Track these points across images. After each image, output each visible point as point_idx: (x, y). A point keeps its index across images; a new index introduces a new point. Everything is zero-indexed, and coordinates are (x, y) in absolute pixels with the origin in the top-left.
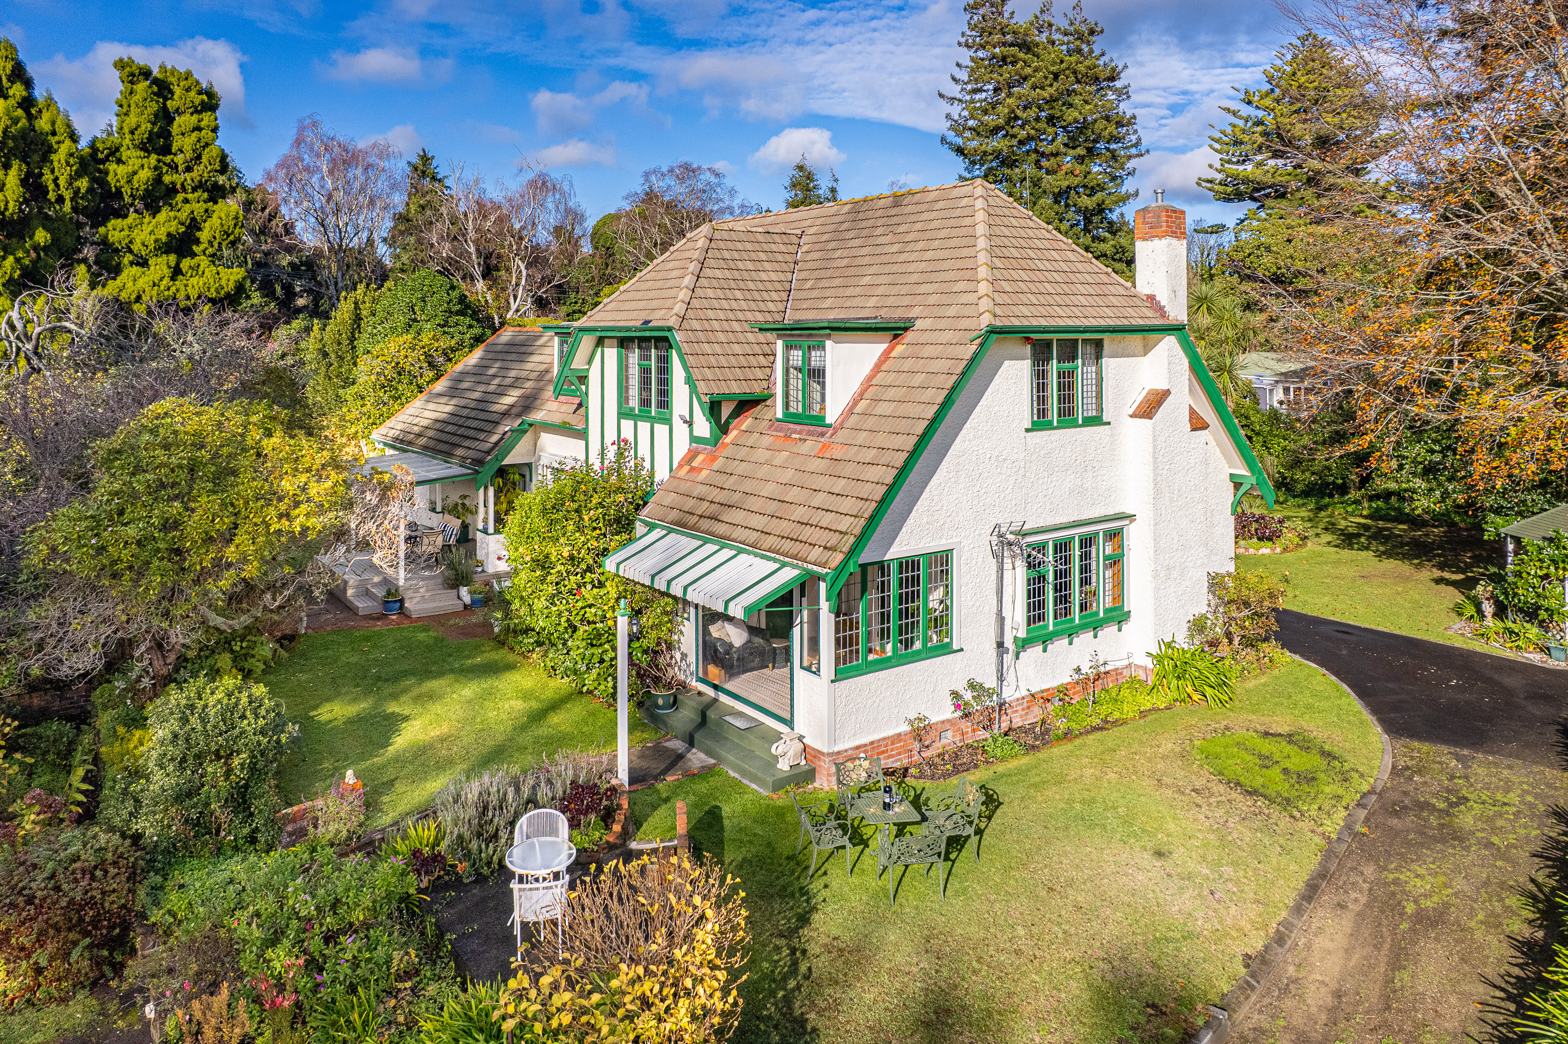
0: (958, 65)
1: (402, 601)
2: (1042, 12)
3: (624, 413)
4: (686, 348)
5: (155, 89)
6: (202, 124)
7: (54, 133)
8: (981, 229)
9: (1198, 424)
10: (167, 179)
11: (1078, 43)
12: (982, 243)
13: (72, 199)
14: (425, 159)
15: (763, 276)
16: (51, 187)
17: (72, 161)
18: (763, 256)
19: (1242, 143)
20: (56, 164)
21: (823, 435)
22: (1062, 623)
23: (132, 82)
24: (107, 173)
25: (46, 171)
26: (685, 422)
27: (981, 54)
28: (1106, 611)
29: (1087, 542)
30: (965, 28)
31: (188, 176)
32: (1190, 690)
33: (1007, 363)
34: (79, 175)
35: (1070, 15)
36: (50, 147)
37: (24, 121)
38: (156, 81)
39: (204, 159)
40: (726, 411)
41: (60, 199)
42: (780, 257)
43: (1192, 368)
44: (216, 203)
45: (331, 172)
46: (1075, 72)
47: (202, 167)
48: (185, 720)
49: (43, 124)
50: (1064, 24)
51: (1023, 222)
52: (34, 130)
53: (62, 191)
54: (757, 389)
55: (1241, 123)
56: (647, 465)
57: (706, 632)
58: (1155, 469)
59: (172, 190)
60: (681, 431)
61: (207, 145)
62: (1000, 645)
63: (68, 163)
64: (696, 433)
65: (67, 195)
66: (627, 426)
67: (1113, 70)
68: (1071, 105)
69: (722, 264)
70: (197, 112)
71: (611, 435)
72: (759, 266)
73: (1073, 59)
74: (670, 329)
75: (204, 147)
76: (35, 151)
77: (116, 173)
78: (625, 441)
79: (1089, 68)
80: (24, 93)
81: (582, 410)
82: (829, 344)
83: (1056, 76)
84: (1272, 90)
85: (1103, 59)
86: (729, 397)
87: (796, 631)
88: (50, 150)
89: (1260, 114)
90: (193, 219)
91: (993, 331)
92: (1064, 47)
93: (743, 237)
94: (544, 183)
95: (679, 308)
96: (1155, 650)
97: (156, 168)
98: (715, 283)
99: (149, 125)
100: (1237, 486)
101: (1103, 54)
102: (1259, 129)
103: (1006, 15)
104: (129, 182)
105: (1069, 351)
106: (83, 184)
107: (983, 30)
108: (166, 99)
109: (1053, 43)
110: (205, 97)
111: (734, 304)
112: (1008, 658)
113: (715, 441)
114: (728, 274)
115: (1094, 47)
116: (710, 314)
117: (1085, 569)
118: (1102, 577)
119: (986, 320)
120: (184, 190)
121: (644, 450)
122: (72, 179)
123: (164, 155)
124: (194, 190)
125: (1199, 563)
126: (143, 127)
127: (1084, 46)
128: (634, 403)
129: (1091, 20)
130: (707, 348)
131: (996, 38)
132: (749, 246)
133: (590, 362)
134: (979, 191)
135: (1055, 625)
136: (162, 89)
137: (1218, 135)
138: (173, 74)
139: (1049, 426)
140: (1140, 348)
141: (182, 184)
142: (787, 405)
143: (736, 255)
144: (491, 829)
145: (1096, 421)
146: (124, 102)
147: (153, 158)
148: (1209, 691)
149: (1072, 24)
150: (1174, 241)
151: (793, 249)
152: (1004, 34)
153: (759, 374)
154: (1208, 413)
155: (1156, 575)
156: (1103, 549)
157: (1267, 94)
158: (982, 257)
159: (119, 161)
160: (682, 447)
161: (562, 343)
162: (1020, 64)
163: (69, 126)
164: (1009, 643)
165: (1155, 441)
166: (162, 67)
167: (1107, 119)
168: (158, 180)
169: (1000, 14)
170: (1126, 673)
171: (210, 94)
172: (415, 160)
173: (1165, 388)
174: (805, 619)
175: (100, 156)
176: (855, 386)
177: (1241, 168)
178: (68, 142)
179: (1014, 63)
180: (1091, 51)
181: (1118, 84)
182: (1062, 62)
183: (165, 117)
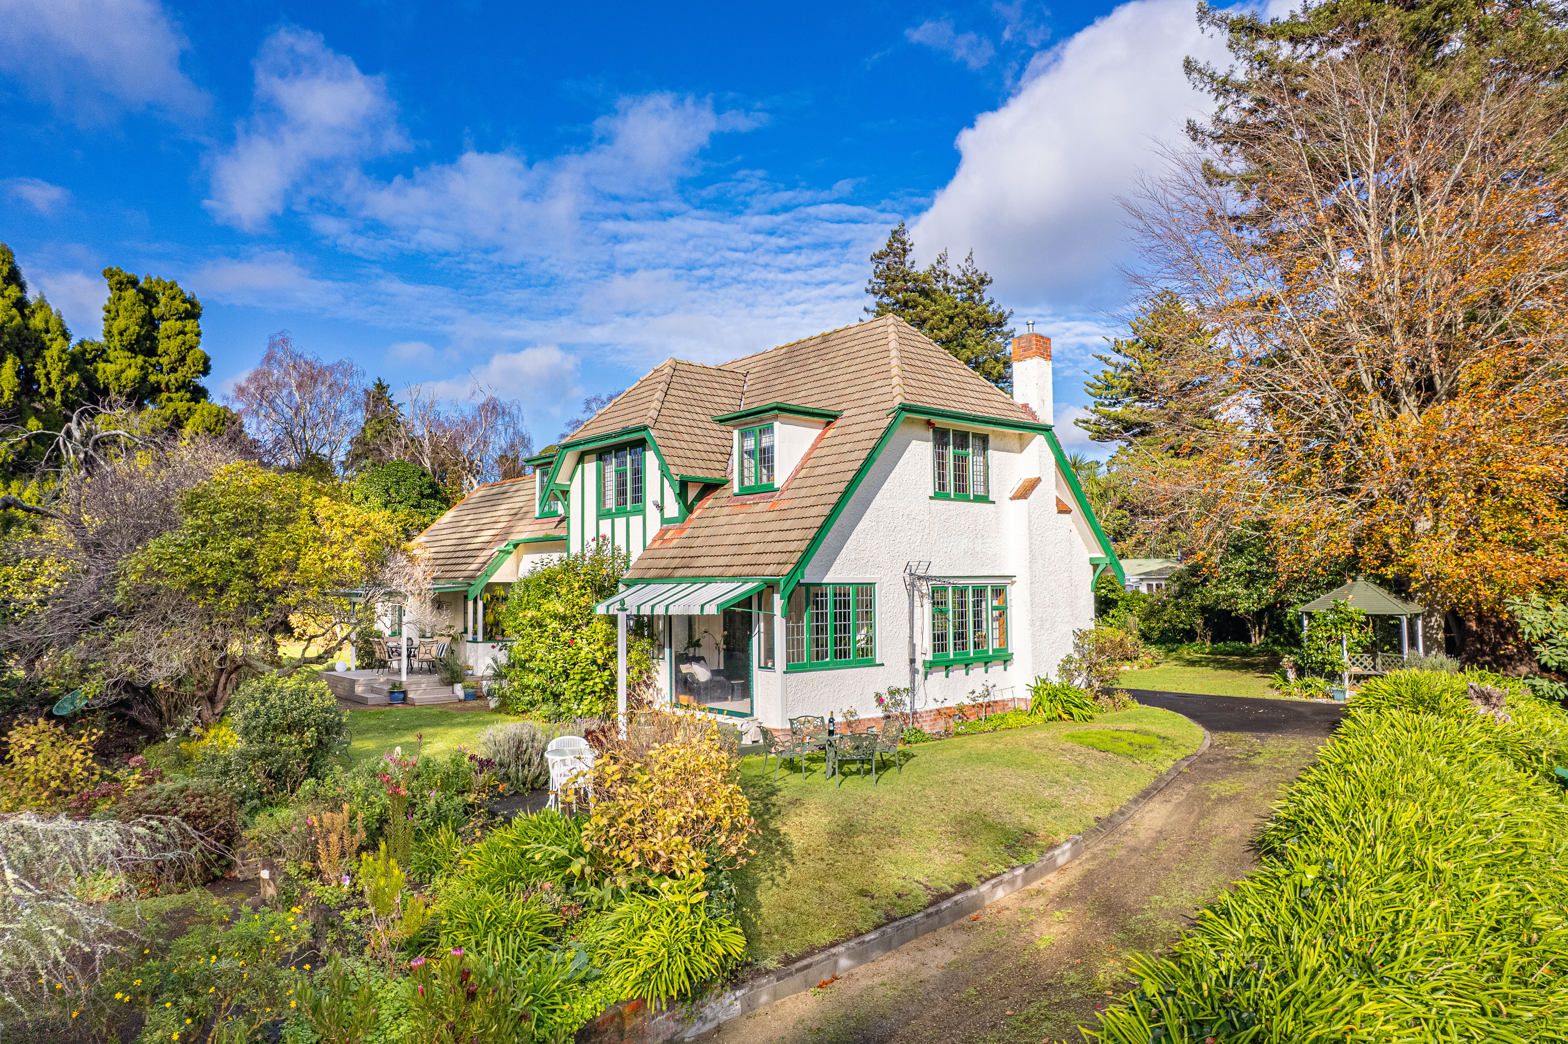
0: (866, 310)
1: (405, 693)
2: (939, 263)
3: (602, 514)
4: (659, 441)
5: (142, 296)
6: (186, 329)
7: (47, 331)
8: (892, 345)
9: (1063, 510)
10: (152, 378)
11: (970, 291)
12: (894, 353)
13: (62, 393)
14: (381, 387)
15: (717, 399)
16: (43, 380)
17: (64, 357)
18: (716, 386)
19: (1113, 387)
20: (48, 360)
21: (772, 497)
22: (960, 654)
23: (120, 290)
24: (96, 371)
25: (39, 365)
26: (657, 506)
27: (885, 300)
28: (994, 650)
29: (979, 592)
30: (872, 276)
31: (172, 376)
32: (1060, 710)
33: (914, 442)
34: (69, 370)
35: (963, 267)
36: (44, 343)
37: (19, 319)
38: (141, 291)
39: (189, 361)
40: (692, 493)
41: (51, 393)
42: (730, 388)
43: (1058, 464)
44: (197, 402)
45: (299, 386)
46: (967, 317)
47: (186, 368)
48: (264, 701)
49: (37, 322)
50: (958, 274)
51: (925, 346)
52: (27, 328)
53: (53, 385)
54: (717, 476)
55: (1111, 369)
56: (624, 551)
57: (678, 670)
58: (1031, 538)
59: (156, 389)
60: (652, 514)
61: (191, 347)
62: (913, 661)
63: (60, 359)
64: (667, 515)
65: (58, 389)
66: (605, 526)
67: (1001, 315)
68: (964, 346)
69: (684, 387)
70: (180, 319)
71: (590, 534)
72: (713, 392)
73: (966, 305)
74: (645, 428)
75: (188, 350)
76: (28, 347)
77: (105, 371)
78: (604, 537)
79: (980, 313)
80: (19, 294)
81: (564, 524)
82: (777, 425)
83: (951, 319)
84: (1137, 341)
85: (992, 306)
86: (695, 481)
87: (755, 640)
88: (43, 346)
89: (1128, 361)
90: (177, 417)
91: (904, 408)
92: (959, 295)
93: (700, 370)
94: (494, 408)
95: (653, 413)
96: (1033, 684)
97: (142, 368)
98: (679, 400)
99: (137, 328)
100: (1095, 566)
101: (992, 302)
102: (1127, 374)
103: (908, 264)
104: (117, 379)
105: (962, 439)
106: (74, 379)
107: (887, 277)
108: (151, 307)
109: (948, 291)
110: (188, 306)
111: (695, 416)
112: (919, 677)
113: (683, 518)
114: (689, 395)
115: (984, 295)
116: (677, 421)
117: (977, 614)
118: (991, 628)
119: (899, 400)
120: (168, 389)
121: (620, 541)
122: (63, 374)
123: (150, 356)
124: (178, 390)
125: (1066, 620)
126: (132, 329)
127: (975, 294)
128: (611, 503)
129: (981, 271)
130: (676, 444)
131: (899, 284)
132: (705, 377)
133: (571, 479)
134: (891, 321)
135: (954, 655)
136: (149, 298)
137: (1092, 381)
138: (158, 283)
139: (947, 498)
140: (1017, 446)
141: (167, 384)
142: (742, 482)
143: (695, 382)
144: (526, 757)
145: (984, 499)
146: (113, 308)
147: (140, 359)
148: (1075, 711)
149: (965, 275)
150: (1042, 361)
151: (741, 383)
152: (905, 281)
153: (718, 466)
154: (1070, 501)
155: (1032, 625)
156: (990, 602)
157: (1133, 344)
158: (895, 362)
159: (107, 361)
160: (654, 528)
161: (544, 474)
162: (920, 308)
163: (61, 325)
164: (919, 665)
165: (1030, 516)
166: (148, 278)
167: (997, 360)
168: (144, 378)
169: (902, 263)
170: (1011, 704)
171: (193, 305)
172: (371, 387)
173: (1036, 475)
174: (762, 630)
175: (88, 356)
176: (797, 460)
177: (1113, 409)
178: (60, 340)
179: (914, 307)
180: (982, 299)
181: (1006, 329)
182: (956, 307)
183: (150, 322)
